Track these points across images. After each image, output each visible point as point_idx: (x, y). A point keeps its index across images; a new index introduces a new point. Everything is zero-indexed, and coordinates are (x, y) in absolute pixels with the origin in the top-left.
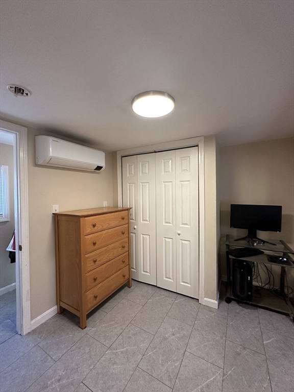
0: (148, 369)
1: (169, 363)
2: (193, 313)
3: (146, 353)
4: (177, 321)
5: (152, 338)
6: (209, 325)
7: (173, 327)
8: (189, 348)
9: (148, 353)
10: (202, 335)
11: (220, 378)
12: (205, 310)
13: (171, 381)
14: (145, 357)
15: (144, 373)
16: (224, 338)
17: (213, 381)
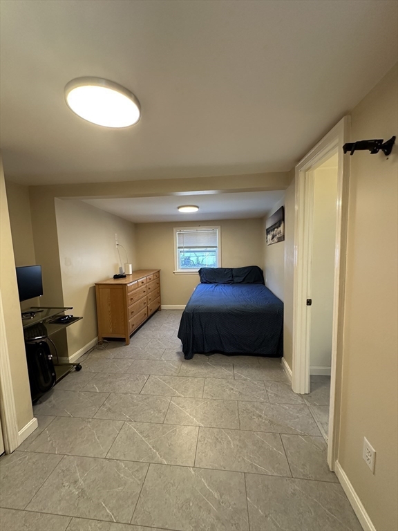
0: (132, 503)
1: (122, 475)
2: (34, 460)
3: (107, 519)
4: (45, 484)
5: (78, 519)
6: (66, 436)
7: (60, 486)
8: (101, 454)
9: (108, 516)
10: (82, 442)
11: (134, 424)
12: (34, 443)
13: (141, 468)
14: (115, 518)
15: (138, 506)
16: (90, 420)
17: (137, 429)
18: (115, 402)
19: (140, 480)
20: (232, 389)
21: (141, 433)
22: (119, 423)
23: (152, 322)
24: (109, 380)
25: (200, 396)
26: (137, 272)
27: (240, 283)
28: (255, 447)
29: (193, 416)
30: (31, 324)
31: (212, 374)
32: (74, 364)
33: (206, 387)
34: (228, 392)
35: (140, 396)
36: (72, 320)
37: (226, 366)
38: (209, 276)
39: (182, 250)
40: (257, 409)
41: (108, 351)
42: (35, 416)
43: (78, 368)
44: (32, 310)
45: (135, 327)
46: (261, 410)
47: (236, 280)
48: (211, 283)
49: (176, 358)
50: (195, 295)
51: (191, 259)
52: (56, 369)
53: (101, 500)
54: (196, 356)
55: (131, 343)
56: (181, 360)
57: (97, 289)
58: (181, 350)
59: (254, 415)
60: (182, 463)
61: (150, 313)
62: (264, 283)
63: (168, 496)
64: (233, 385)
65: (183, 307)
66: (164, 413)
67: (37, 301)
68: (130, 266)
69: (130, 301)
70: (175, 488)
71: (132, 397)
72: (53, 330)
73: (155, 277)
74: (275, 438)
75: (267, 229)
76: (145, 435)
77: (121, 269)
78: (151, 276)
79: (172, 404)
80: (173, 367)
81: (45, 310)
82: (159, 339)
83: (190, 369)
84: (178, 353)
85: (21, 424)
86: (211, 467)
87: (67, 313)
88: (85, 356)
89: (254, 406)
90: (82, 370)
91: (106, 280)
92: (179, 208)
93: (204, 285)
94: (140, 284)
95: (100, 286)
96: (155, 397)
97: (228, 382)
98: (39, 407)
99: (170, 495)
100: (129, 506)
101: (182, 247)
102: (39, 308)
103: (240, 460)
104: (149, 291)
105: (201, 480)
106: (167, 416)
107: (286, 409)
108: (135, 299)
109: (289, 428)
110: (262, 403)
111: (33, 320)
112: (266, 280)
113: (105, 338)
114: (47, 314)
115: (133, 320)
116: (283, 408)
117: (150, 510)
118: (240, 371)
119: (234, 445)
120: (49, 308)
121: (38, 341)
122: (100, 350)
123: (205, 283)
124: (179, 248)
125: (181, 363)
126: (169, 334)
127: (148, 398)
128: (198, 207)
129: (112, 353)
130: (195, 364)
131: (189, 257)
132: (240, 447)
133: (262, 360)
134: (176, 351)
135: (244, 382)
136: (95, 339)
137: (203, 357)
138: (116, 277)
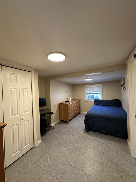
0: (61, 174)
1: (60, 164)
2: (39, 151)
3: (54, 176)
4: (41, 159)
5: (46, 172)
6: (47, 147)
7: (44, 161)
8: (55, 156)
9: (54, 175)
10: (51, 150)
11: (66, 149)
12: (40, 147)
13: (66, 164)
14: (56, 176)
15: (63, 176)
16: (54, 144)
17: (66, 151)
18: (61, 141)
19: (64, 168)
20: (102, 147)
21: (67, 153)
22: (61, 148)
23: (77, 117)
24: (61, 134)
25: (89, 147)
26: (73, 100)
27: (110, 106)
28: (108, 173)
29: (85, 153)
30: (42, 113)
31: (95, 140)
32: (52, 127)
33: (92, 144)
34: (100, 148)
35: (69, 141)
36: (52, 113)
37: (101, 138)
38: (98, 102)
39: (88, 93)
40: (112, 158)
41: (62, 125)
42: (41, 139)
43: (53, 128)
44: (44, 110)
45: (71, 118)
46: (113, 159)
47: (109, 104)
48: (98, 105)
49: (83, 131)
50: (91, 109)
51: (94, 96)
52: (48, 127)
53: (53, 169)
54: (90, 131)
55: (69, 123)
56: (84, 132)
57: (60, 105)
58: (85, 128)
59: (110, 160)
60: (78, 168)
61: (76, 114)
62: (121, 107)
63: (72, 177)
64: (103, 146)
65: (86, 113)
66: (75, 149)
67: (45, 107)
68: (70, 98)
69: (69, 109)
70: (75, 175)
71: (66, 141)
72: (47, 116)
73: (78, 102)
74: (118, 173)
75: (122, 85)
76: (68, 154)
77: (68, 99)
78: (77, 102)
79: (79, 147)
80: (81, 134)
81: (46, 110)
82: (78, 123)
83: (87, 136)
84: (84, 129)
85: (38, 141)
86: (88, 174)
87: (52, 111)
88: (56, 125)
89: (110, 157)
90: (55, 129)
91: (63, 102)
92: (85, 79)
93: (95, 106)
94: (73, 104)
95: (61, 104)
96: (73, 143)
97: (101, 144)
98: (43, 137)
99: (73, 177)
100: (60, 175)
101: (88, 92)
102: (45, 109)
103: (100, 176)
104: (76, 107)
105: (84, 177)
106: (76, 150)
107: (126, 163)
108: (71, 109)
109: (126, 171)
110: (114, 156)
111: (43, 112)
112: (123, 106)
113: (62, 120)
114: (47, 111)
115: (70, 116)
116: (125, 162)
117: (66, 179)
118: (107, 141)
119: (99, 169)
120: (47, 110)
121: (43, 118)
122: (60, 124)
123: (96, 105)
124: (87, 92)
125: (84, 133)
126: (82, 122)
127: (71, 142)
128: (92, 78)
129: (63, 126)
130: (89, 134)
131: (94, 95)
132: (101, 171)
133: (118, 138)
134: (83, 128)
135: (107, 146)
136: (59, 120)
137: (93, 133)
138: (66, 101)
